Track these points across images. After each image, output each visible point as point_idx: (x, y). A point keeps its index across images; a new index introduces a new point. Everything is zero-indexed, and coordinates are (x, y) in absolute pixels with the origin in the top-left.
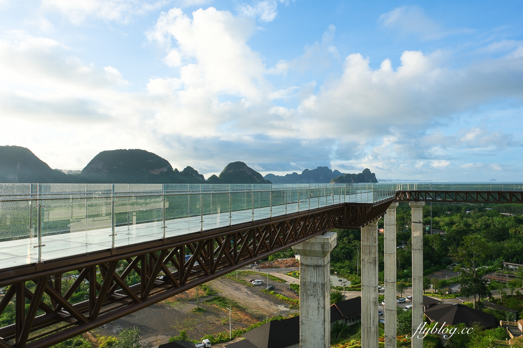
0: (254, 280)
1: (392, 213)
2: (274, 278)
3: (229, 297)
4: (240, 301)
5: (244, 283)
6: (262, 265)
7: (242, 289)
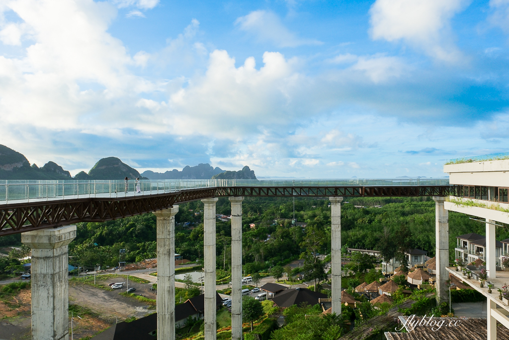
0: (113, 284)
1: (211, 208)
2: (138, 280)
3: (82, 305)
4: (94, 307)
5: (103, 288)
6: (127, 267)
7: (99, 294)
